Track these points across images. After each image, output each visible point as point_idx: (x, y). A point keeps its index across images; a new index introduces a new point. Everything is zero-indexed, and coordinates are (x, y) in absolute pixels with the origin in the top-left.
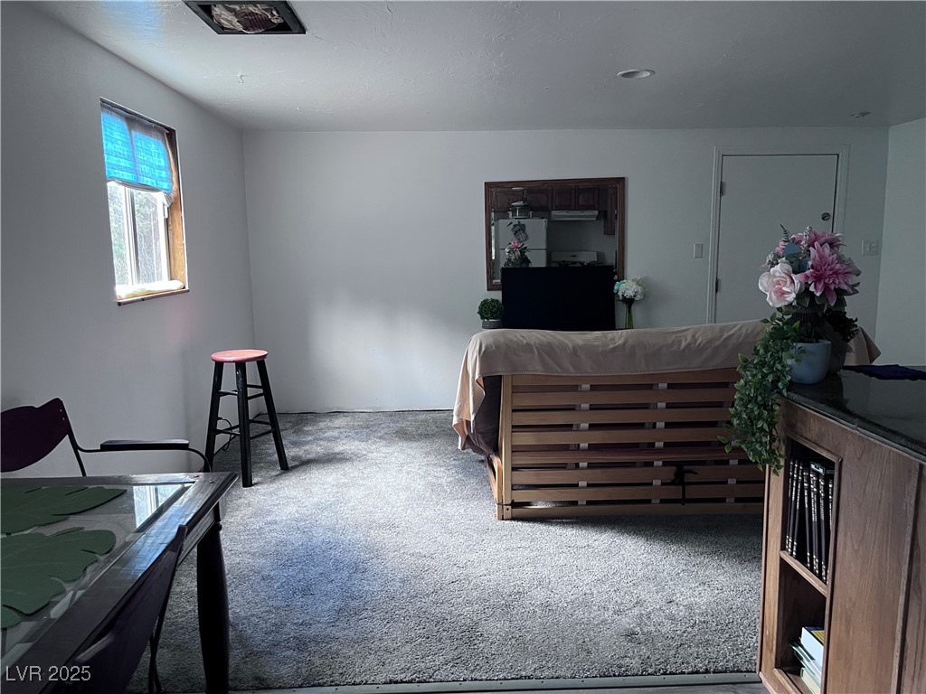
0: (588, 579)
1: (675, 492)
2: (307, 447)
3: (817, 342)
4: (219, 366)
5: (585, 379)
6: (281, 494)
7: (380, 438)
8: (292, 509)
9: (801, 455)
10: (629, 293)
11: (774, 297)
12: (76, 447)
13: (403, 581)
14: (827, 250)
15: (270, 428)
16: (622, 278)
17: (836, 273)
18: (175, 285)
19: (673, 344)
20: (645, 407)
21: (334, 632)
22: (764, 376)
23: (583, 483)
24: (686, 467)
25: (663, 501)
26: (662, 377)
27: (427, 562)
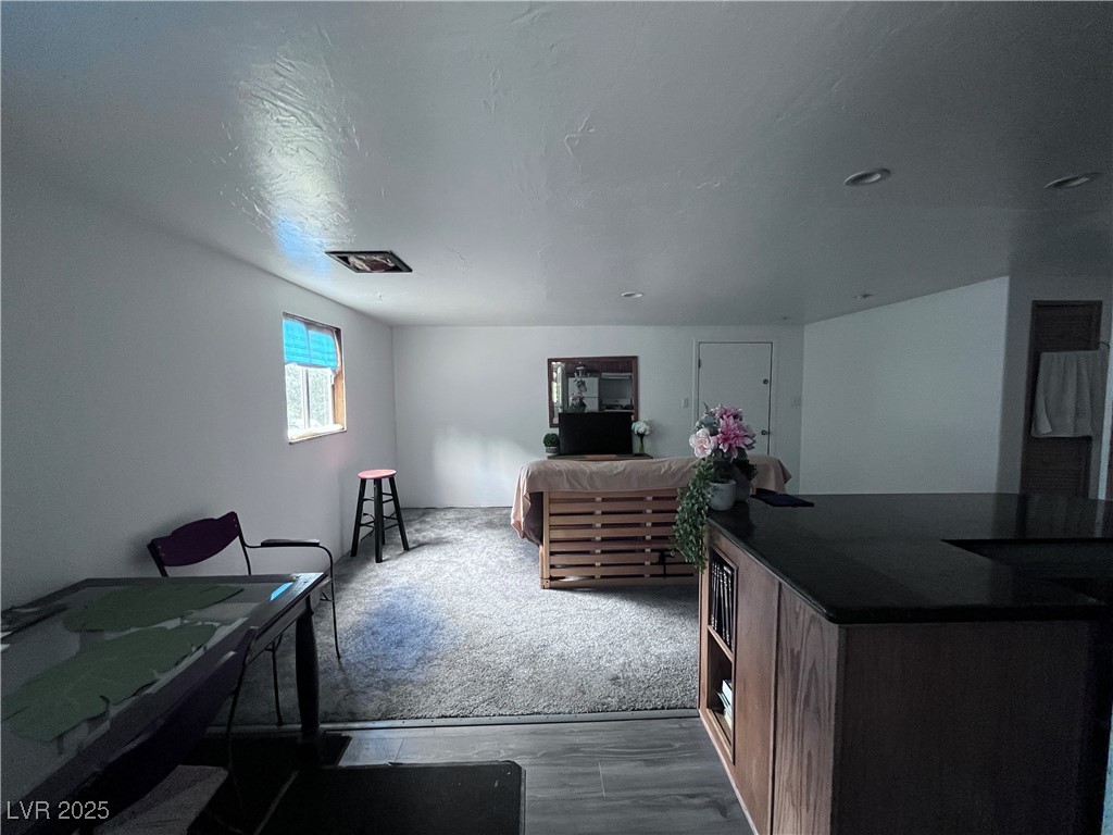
0: (593, 634)
1: (659, 570)
2: (425, 534)
3: (728, 482)
4: (363, 481)
5: (598, 494)
6: (400, 568)
7: (475, 527)
8: (405, 579)
9: (718, 561)
10: (641, 430)
11: (699, 451)
12: (243, 544)
13: (467, 636)
14: (731, 419)
15: (396, 522)
16: (637, 420)
17: (737, 436)
18: (337, 428)
19: (655, 471)
20: (640, 512)
21: (412, 676)
22: (693, 505)
23: (598, 564)
24: (666, 553)
25: (652, 576)
26: (649, 492)
27: (487, 621)
